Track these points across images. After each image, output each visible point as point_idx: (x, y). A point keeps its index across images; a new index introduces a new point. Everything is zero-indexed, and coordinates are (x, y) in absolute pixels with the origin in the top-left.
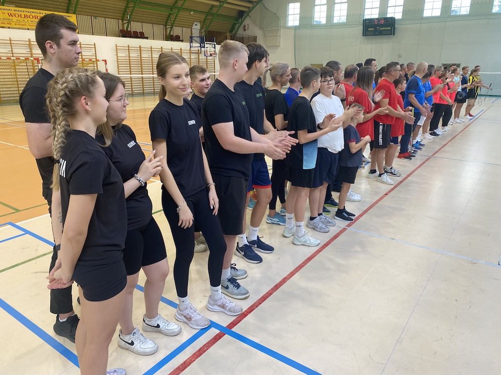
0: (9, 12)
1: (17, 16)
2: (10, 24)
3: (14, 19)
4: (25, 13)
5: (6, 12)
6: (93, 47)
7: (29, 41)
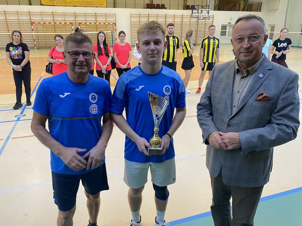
2: (66, 4)
6: (115, 15)
7: (75, 13)
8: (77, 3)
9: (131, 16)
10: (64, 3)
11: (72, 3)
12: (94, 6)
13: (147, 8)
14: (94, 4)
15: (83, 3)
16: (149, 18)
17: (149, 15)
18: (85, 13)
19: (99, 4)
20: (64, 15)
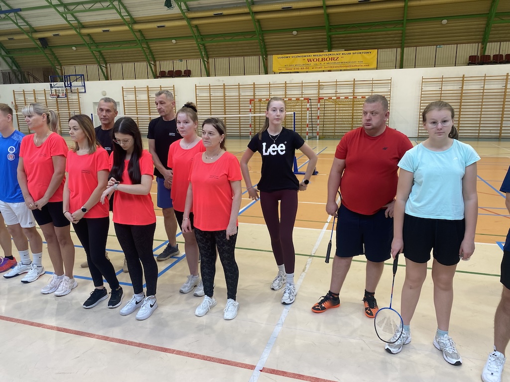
0: (309, 58)
1: (315, 60)
2: (308, 68)
3: (312, 63)
4: (323, 57)
5: (306, 58)
6: (389, 82)
7: (319, 82)
8: (326, 66)
9: (422, 82)
10: (305, 68)
11: (318, 67)
12: (353, 68)
13: (469, 64)
14: (353, 65)
15: (335, 66)
16: (463, 83)
17: (463, 77)
18: (336, 82)
19: (363, 65)
20: (302, 86)
